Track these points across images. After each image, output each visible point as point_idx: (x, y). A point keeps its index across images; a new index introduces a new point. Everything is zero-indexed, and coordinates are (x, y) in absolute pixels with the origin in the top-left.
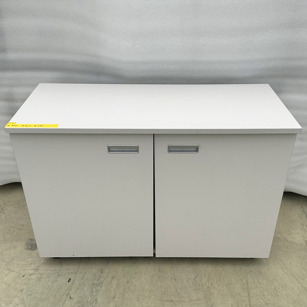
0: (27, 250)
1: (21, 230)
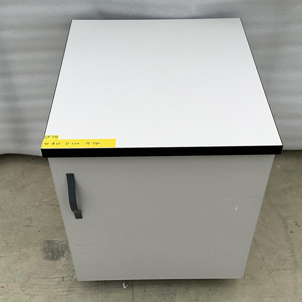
0: (46, 260)
1: (30, 227)
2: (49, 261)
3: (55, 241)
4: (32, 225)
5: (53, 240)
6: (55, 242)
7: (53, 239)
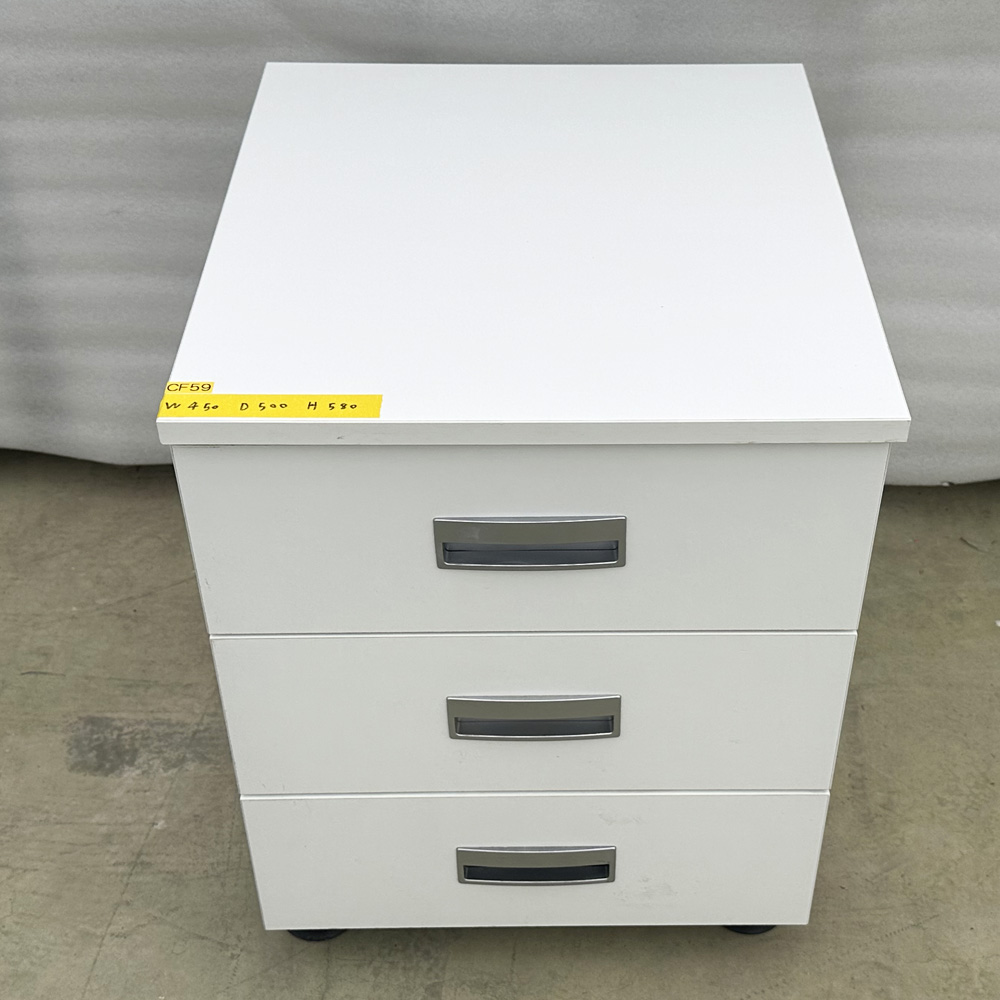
0: (78, 772)
1: (39, 676)
2: (85, 775)
3: (113, 720)
4: (50, 671)
5: (107, 718)
6: (114, 723)
7: (109, 715)
